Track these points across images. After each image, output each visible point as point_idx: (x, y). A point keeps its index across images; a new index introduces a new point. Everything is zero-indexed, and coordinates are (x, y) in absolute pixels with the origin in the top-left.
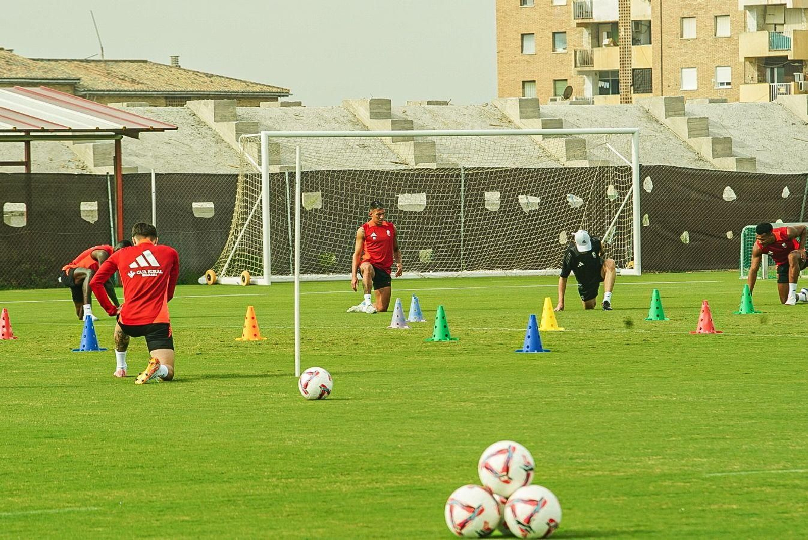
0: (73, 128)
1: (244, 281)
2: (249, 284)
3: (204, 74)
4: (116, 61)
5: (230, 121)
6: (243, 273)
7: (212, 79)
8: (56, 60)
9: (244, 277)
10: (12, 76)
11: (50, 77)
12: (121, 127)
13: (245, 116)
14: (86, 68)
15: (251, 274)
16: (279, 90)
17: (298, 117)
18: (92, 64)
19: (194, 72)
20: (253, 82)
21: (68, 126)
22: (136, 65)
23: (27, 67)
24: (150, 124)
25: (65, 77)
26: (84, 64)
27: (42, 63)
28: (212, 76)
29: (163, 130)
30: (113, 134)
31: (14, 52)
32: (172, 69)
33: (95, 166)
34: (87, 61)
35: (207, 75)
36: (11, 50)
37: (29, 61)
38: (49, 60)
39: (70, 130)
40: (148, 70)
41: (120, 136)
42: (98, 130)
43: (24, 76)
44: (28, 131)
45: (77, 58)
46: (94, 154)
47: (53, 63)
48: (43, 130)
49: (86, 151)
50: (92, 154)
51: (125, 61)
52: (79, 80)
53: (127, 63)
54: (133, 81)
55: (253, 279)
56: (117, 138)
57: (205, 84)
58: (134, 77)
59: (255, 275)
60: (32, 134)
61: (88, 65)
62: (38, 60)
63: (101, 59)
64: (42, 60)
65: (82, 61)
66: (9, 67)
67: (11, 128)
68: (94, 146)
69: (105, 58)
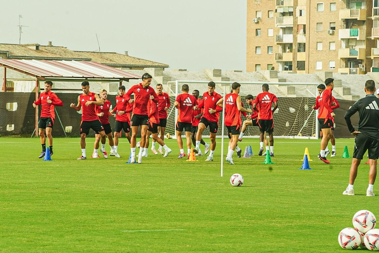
0: (105, 77)
1: (167, 137)
2: (169, 138)
3: (137, 58)
4: (105, 53)
5: (160, 76)
6: (167, 134)
7: (140, 60)
8: (82, 52)
9: (167, 136)
10: (66, 57)
11: (80, 58)
12: (122, 77)
13: (166, 74)
14: (93, 55)
15: (170, 134)
16: (165, 65)
17: (186, 75)
18: (96, 53)
19: (133, 58)
20: (155, 62)
21: (103, 76)
22: (112, 54)
23: (72, 54)
24: (133, 77)
25: (86, 58)
26: (93, 53)
27: (77, 53)
28: (140, 59)
29: (138, 79)
30: (119, 80)
31: (67, 48)
32: (125, 56)
33: (110, 92)
34: (94, 52)
35: (138, 59)
36: (66, 48)
37: (73, 52)
38: (80, 52)
39: (104, 78)
40: (116, 57)
41: (122, 81)
42: (114, 78)
43: (71, 57)
44: (87, 78)
45: (90, 51)
46: (110, 87)
47: (81, 53)
48: (94, 78)
49: (107, 86)
50: (109, 87)
51: (108, 53)
52: (91, 59)
53: (109, 53)
54: (111, 60)
55: (171, 136)
56: (121, 81)
57: (137, 62)
58: (111, 59)
59: (172, 135)
60: (88, 79)
61: (94, 54)
62: (76, 51)
63: (99, 52)
64: (77, 52)
65: (92, 52)
66: (65, 54)
67: (82, 76)
68: (110, 84)
69: (101, 51)
